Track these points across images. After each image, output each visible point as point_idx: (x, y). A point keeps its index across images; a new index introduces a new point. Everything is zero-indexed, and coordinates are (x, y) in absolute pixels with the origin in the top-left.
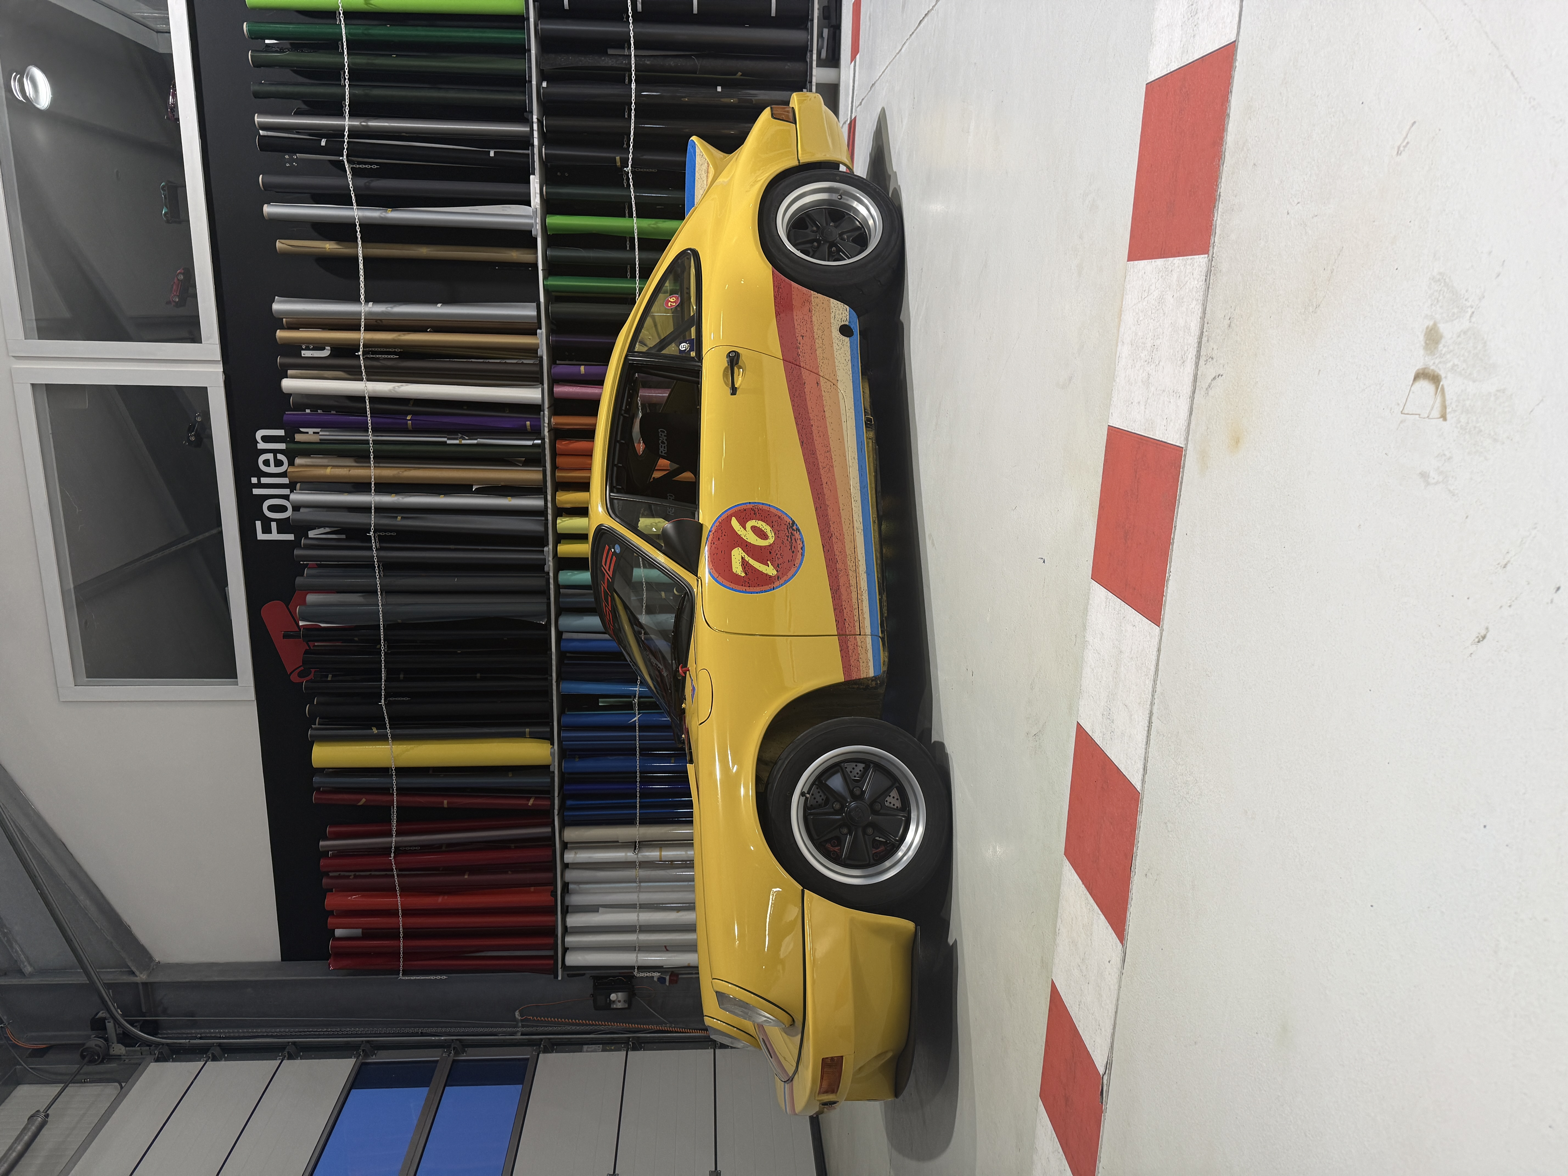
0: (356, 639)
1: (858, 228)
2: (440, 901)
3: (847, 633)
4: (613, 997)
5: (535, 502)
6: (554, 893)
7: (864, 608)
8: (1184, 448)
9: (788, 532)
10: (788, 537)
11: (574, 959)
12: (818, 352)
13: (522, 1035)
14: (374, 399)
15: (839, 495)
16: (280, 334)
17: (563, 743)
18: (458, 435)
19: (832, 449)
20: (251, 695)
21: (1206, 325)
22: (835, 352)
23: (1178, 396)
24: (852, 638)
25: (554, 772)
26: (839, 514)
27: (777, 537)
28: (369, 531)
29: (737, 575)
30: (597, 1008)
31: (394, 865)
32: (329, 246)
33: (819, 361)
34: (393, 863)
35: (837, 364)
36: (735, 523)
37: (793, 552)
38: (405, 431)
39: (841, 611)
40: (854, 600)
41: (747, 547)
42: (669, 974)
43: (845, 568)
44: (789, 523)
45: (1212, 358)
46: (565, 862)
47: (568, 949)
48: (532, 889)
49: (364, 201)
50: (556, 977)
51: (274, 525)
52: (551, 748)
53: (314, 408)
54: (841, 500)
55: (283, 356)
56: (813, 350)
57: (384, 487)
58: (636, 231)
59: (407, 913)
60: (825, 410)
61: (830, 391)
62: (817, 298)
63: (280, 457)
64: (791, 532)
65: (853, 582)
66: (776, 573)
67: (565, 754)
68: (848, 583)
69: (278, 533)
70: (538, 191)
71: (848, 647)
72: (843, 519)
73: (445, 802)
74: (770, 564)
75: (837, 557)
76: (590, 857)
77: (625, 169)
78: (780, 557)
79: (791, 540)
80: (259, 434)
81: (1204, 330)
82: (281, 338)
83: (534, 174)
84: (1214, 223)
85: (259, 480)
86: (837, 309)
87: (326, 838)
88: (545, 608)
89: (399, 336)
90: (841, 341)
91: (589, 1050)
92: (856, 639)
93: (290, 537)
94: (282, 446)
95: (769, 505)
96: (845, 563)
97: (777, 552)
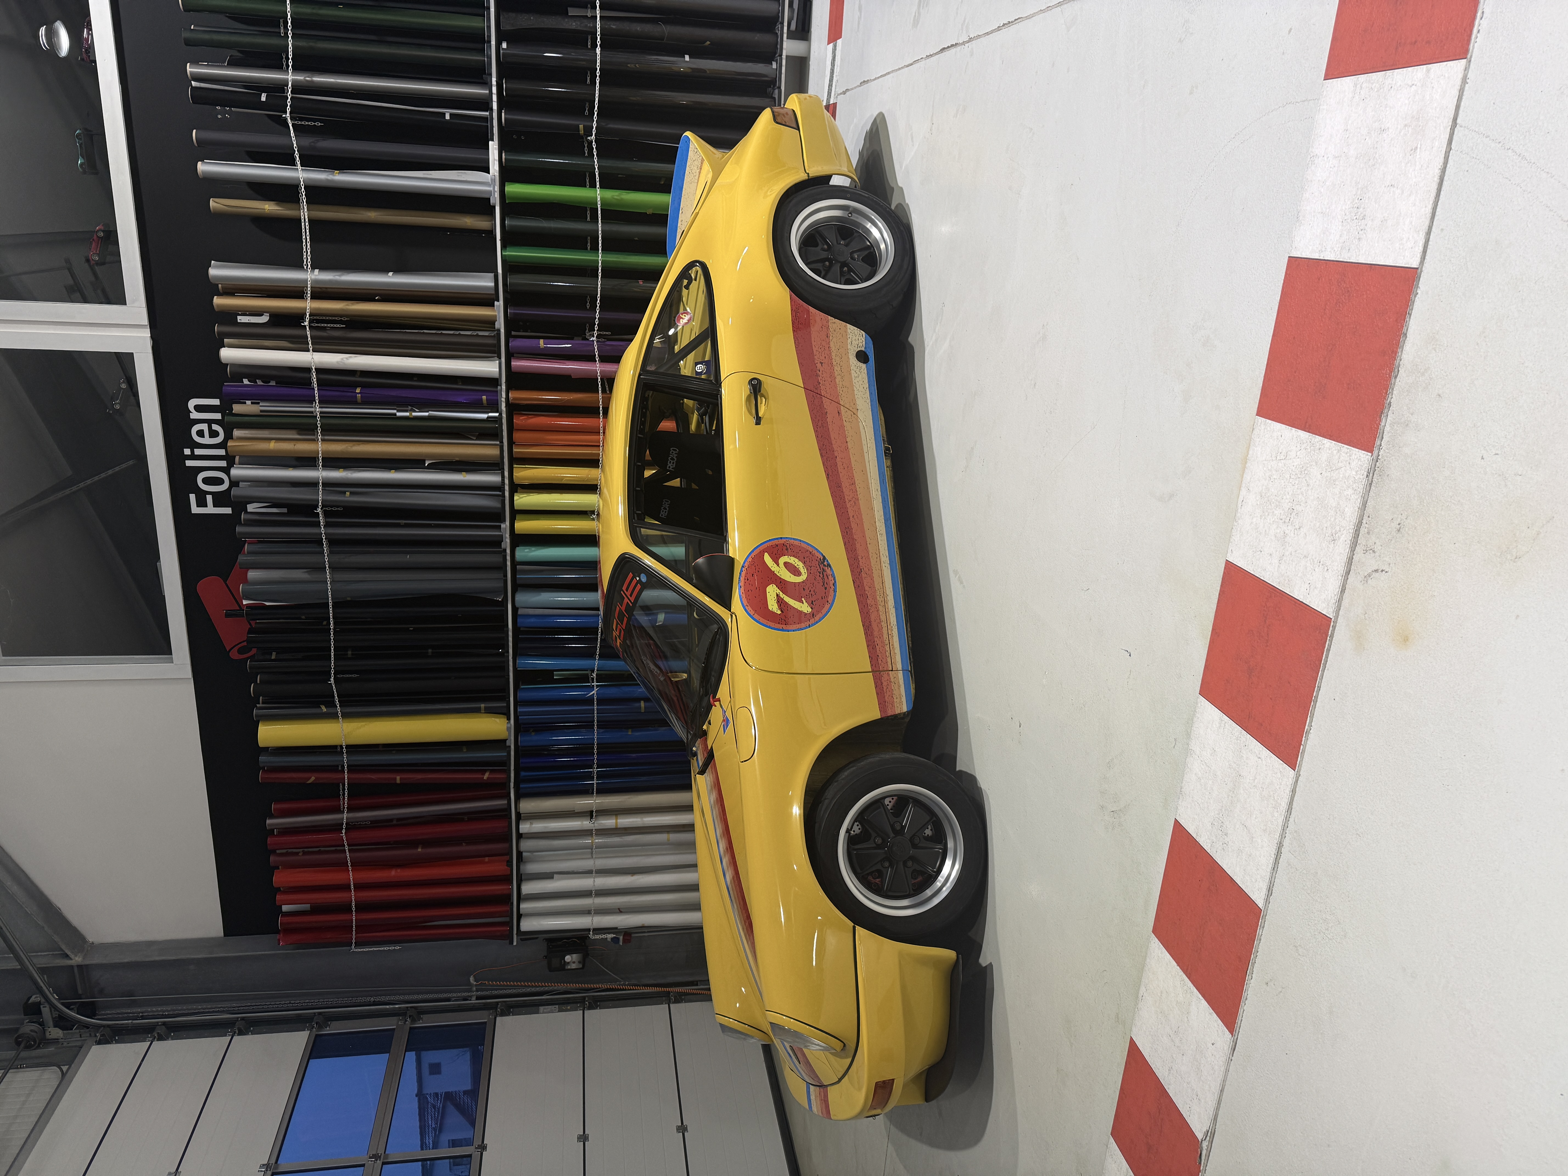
0: (303, 617)
1: (868, 247)
2: (394, 874)
3: (881, 669)
4: (568, 958)
5: (492, 478)
6: (509, 863)
7: (895, 644)
8: (1333, 620)
9: (820, 568)
10: (820, 574)
11: (528, 925)
12: (837, 380)
13: (478, 998)
14: (320, 371)
15: (866, 529)
16: (217, 301)
17: (520, 717)
18: (408, 407)
19: (857, 482)
20: (188, 672)
21: (1365, 517)
22: (853, 379)
23: (1326, 569)
24: (885, 675)
25: (510, 746)
26: (867, 549)
27: (809, 573)
28: (317, 506)
29: (773, 613)
30: (551, 969)
31: (345, 841)
32: (269, 207)
33: (838, 389)
34: (345, 839)
35: (856, 392)
36: (767, 559)
37: (826, 588)
38: (353, 403)
39: (874, 648)
40: (885, 636)
41: (782, 584)
42: (623, 934)
43: (875, 603)
44: (820, 559)
45: (1374, 552)
46: (520, 832)
47: (522, 915)
48: (487, 859)
49: (309, 162)
50: (511, 942)
51: (209, 498)
52: (507, 723)
53: (252, 378)
54: (868, 534)
55: (221, 324)
56: (832, 377)
57: (331, 462)
58: (599, 203)
59: (359, 887)
60: (848, 441)
61: (851, 420)
62: (835, 324)
63: (215, 427)
64: (823, 568)
65: (883, 617)
66: (811, 610)
67: (520, 728)
68: (878, 618)
69: (214, 507)
70: (497, 157)
71: (882, 683)
72: (870, 553)
73: (398, 778)
74: (804, 601)
75: (867, 593)
76: (545, 827)
77: (589, 138)
78: (813, 593)
79: (823, 576)
80: (192, 403)
81: (1364, 521)
82: (218, 306)
83: (493, 140)
84: (1381, 427)
85: (192, 452)
86: (854, 335)
87: (272, 816)
88: (502, 585)
89: (347, 305)
90: (859, 368)
91: (545, 1011)
92: (888, 675)
93: (228, 511)
94: (218, 416)
95: (800, 541)
96: (875, 599)
97: (810, 588)
